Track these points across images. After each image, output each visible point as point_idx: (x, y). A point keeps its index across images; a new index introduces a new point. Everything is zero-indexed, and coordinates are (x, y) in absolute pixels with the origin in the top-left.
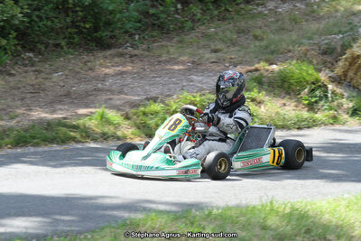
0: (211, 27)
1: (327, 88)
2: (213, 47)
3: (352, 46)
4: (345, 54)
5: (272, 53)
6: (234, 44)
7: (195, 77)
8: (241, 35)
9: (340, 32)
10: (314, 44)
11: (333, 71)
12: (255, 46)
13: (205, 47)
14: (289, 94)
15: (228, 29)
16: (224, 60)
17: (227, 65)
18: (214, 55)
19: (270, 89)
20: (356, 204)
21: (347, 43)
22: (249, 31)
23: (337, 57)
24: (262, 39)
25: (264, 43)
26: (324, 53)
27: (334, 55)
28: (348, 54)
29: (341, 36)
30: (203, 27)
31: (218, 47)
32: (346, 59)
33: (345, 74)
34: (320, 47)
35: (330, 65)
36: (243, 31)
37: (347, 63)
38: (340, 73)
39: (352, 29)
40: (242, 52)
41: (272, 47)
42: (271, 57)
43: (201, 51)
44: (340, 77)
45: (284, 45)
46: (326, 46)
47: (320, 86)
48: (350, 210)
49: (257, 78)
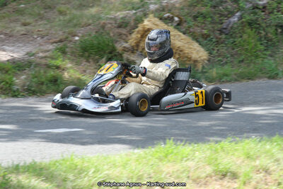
0: (21, 4)
1: (122, 57)
2: (23, 21)
3: (143, 21)
4: (137, 27)
5: (75, 26)
6: (42, 19)
7: (7, 48)
8: (47, 10)
9: (133, 8)
10: (111, 18)
11: (127, 42)
12: (60, 20)
13: (16, 21)
14: (89, 62)
15: (36, 5)
16: (33, 32)
17: (35, 37)
18: (23, 28)
19: (73, 58)
20: (145, 158)
21: (139, 18)
22: (55, 7)
23: (131, 30)
24: (66, 15)
25: (67, 17)
26: (120, 27)
27: (128, 28)
28: (140, 27)
29: (134, 12)
30: (14, 3)
31: (28, 21)
32: (138, 32)
33: (137, 45)
34: (116, 21)
35: (124, 37)
36: (50, 7)
37: (139, 36)
38: (133, 44)
39: (143, 6)
40: (49, 26)
41: (75, 21)
42: (74, 30)
43: (12, 25)
44: (133, 47)
45: (85, 20)
46: (121, 21)
47: (115, 55)
48: (140, 164)
49: (61, 48)
